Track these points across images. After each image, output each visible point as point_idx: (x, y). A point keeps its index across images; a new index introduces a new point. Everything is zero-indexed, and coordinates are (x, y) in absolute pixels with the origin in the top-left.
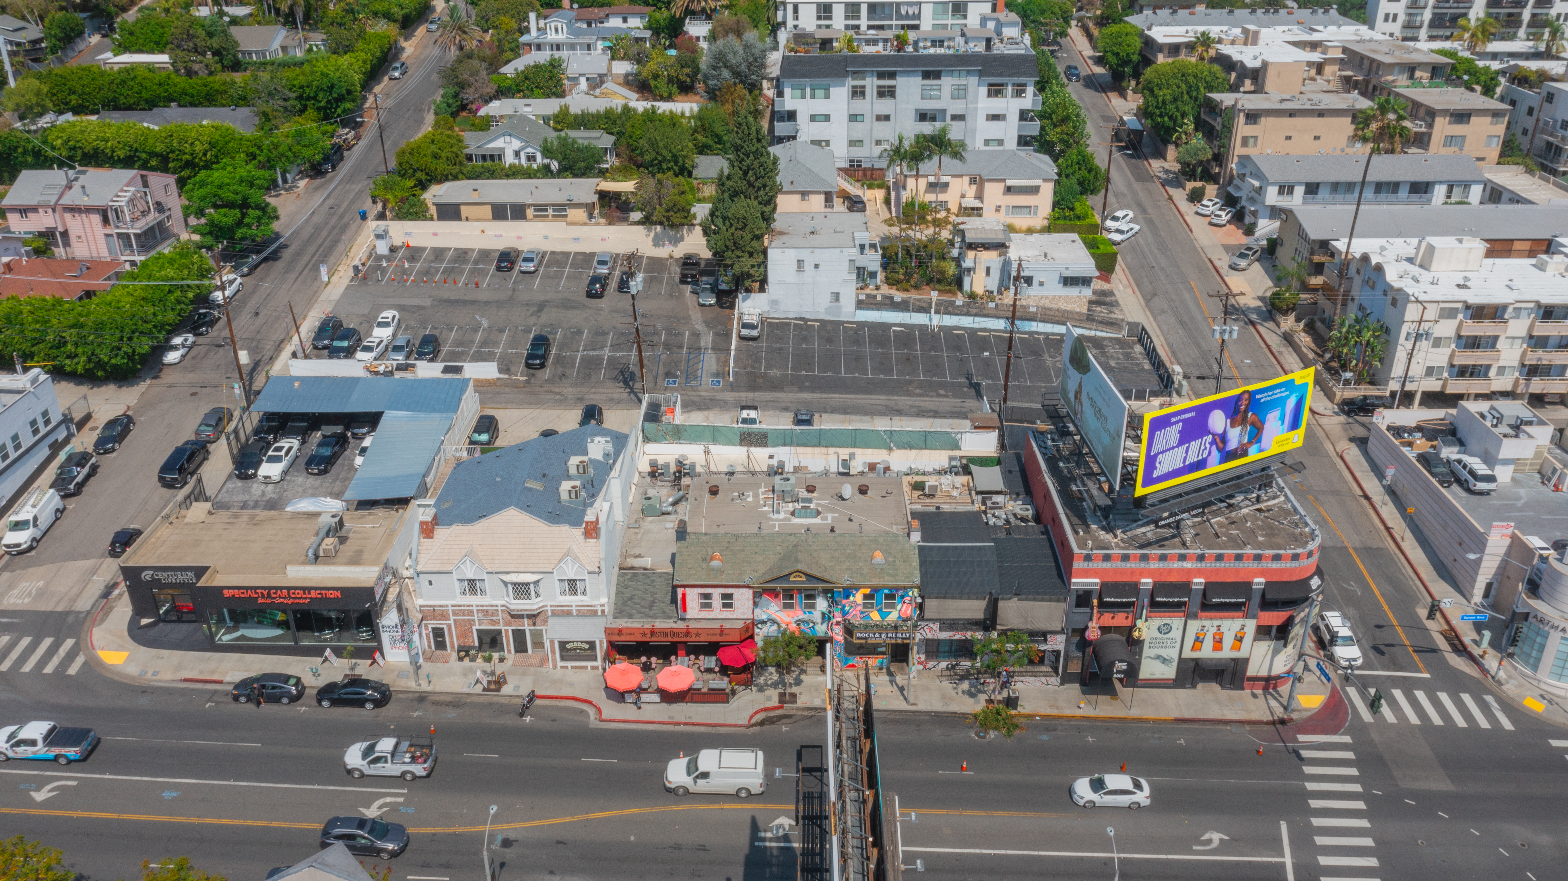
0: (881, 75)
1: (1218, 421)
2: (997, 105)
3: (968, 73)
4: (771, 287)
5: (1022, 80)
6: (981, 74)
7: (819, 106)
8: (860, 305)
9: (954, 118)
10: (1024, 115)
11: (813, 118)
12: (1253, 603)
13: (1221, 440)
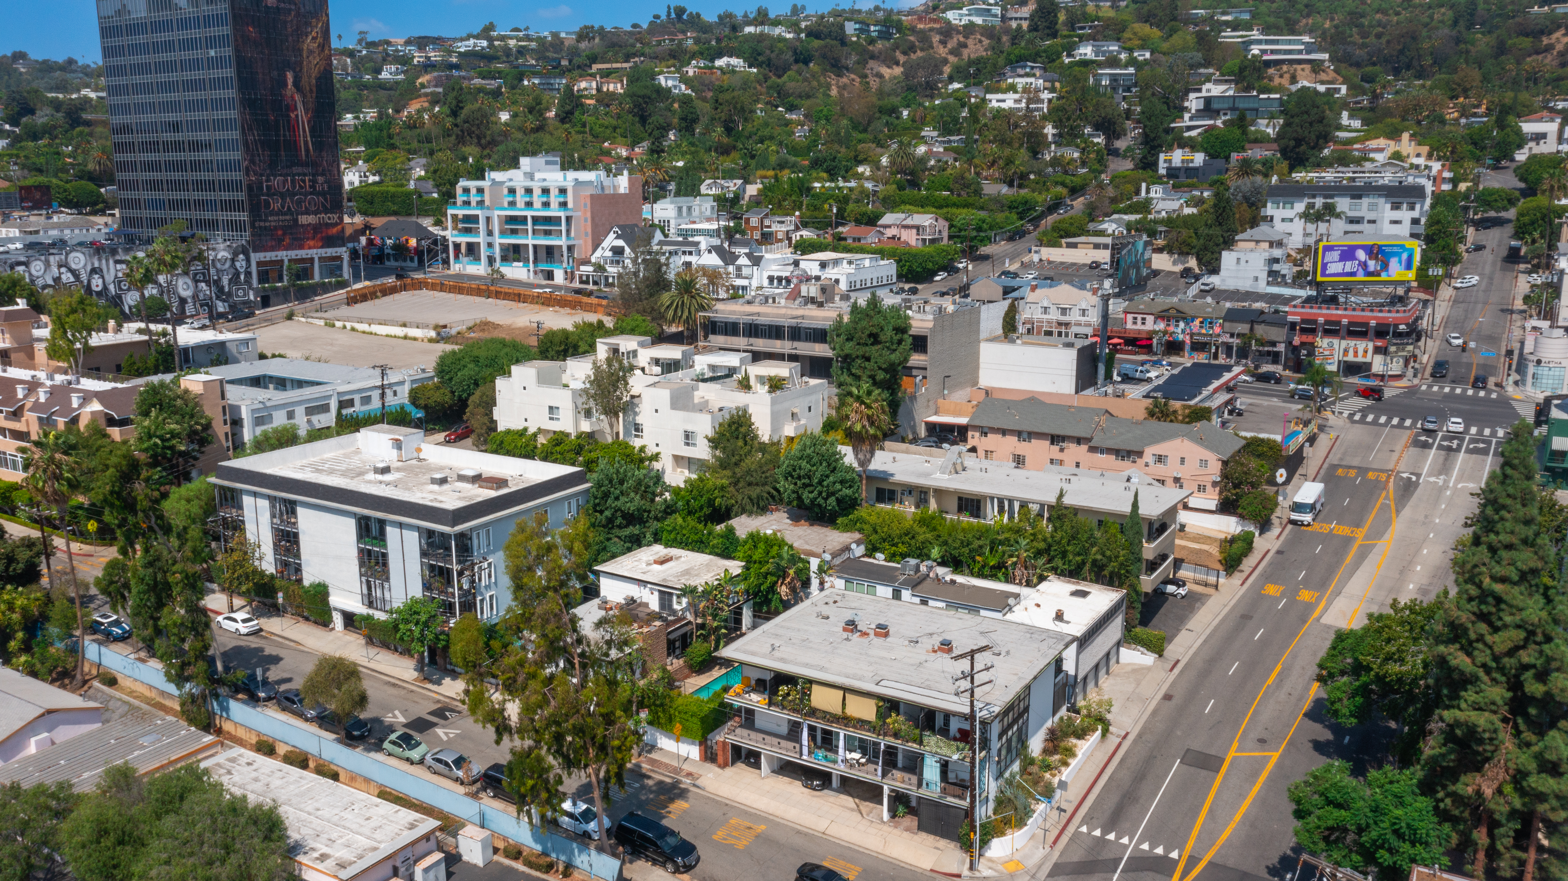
0: (1325, 197)
1: (1361, 255)
2: (1396, 215)
3: (1380, 196)
4: (1222, 273)
5: (1412, 200)
6: (1387, 196)
7: (1286, 213)
8: (1268, 283)
9: (1369, 222)
10: (1415, 222)
11: (1283, 220)
12: (1371, 333)
13: (1364, 265)
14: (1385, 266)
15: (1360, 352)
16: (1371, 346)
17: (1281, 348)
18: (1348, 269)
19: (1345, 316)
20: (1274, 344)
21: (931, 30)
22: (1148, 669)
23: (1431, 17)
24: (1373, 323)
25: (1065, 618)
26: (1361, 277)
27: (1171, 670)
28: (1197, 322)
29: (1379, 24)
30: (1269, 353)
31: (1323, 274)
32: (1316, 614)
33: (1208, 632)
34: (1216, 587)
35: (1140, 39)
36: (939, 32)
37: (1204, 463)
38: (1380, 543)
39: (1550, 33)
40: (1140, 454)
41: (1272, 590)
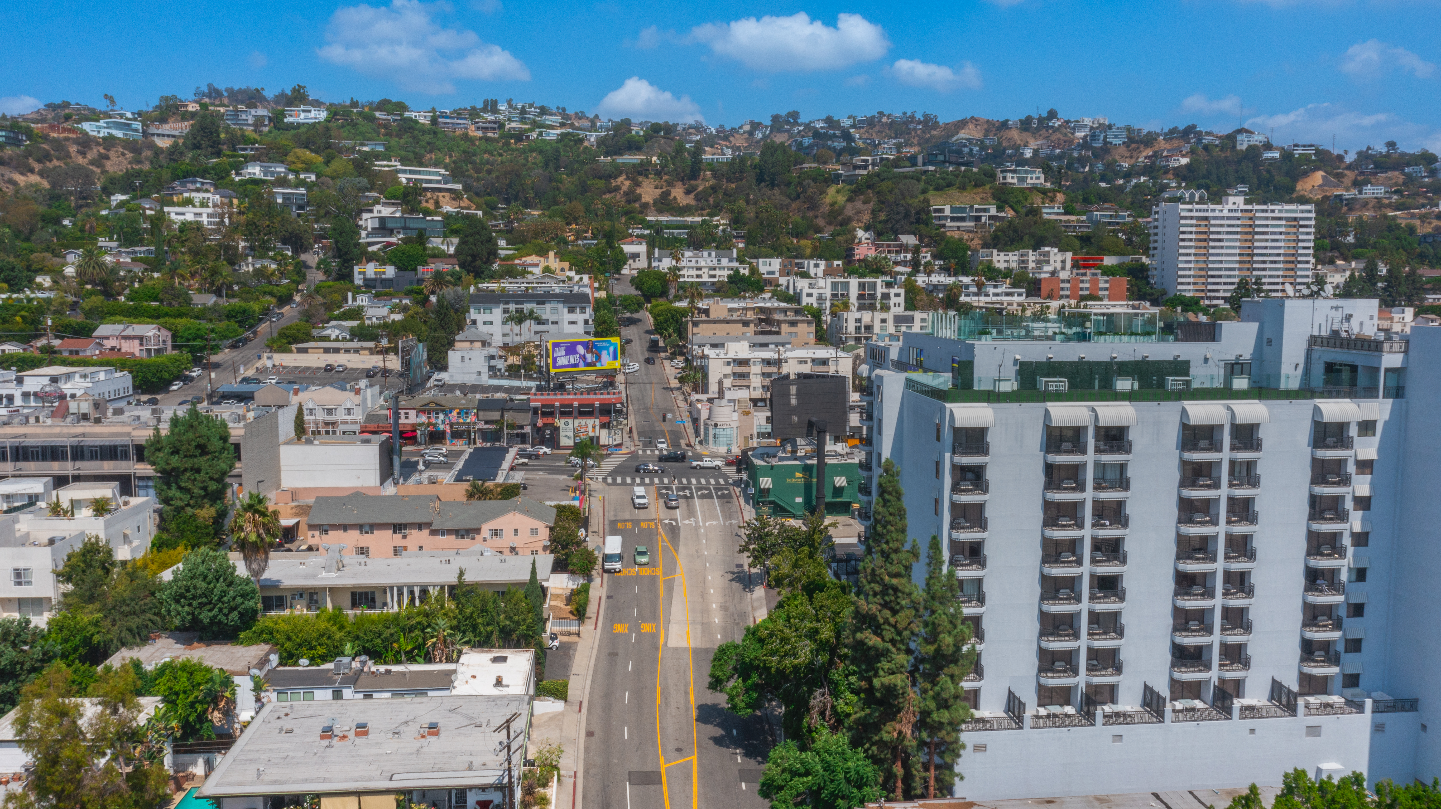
0: (517, 303)
1: (581, 349)
2: (573, 317)
3: (559, 302)
4: (450, 369)
5: (583, 305)
6: (564, 302)
7: (488, 317)
8: (490, 377)
9: (553, 323)
10: (586, 322)
11: (485, 323)
12: (597, 412)
13: (583, 358)
14: (599, 358)
15: (590, 429)
16: (597, 422)
17: (528, 430)
18: (572, 362)
19: (576, 400)
20: (521, 427)
21: (67, 139)
22: (562, 714)
23: (526, 159)
24: (597, 404)
25: (504, 683)
26: (582, 368)
27: (580, 711)
28: (455, 413)
29: (488, 162)
30: (517, 435)
31: (555, 367)
32: (662, 641)
33: (591, 672)
34: (578, 635)
35: (303, 162)
36: (76, 142)
37: (534, 531)
38: (677, 576)
39: (616, 178)
40: (478, 531)
41: (620, 628)
